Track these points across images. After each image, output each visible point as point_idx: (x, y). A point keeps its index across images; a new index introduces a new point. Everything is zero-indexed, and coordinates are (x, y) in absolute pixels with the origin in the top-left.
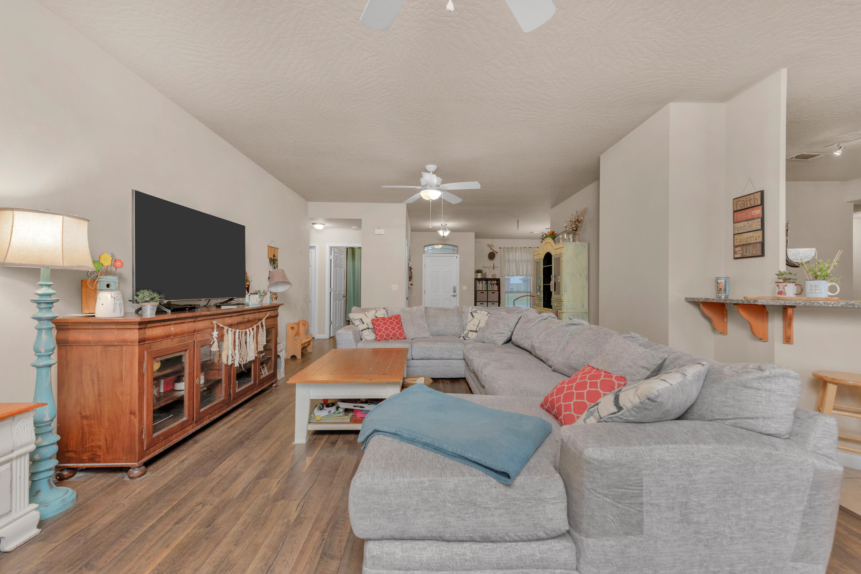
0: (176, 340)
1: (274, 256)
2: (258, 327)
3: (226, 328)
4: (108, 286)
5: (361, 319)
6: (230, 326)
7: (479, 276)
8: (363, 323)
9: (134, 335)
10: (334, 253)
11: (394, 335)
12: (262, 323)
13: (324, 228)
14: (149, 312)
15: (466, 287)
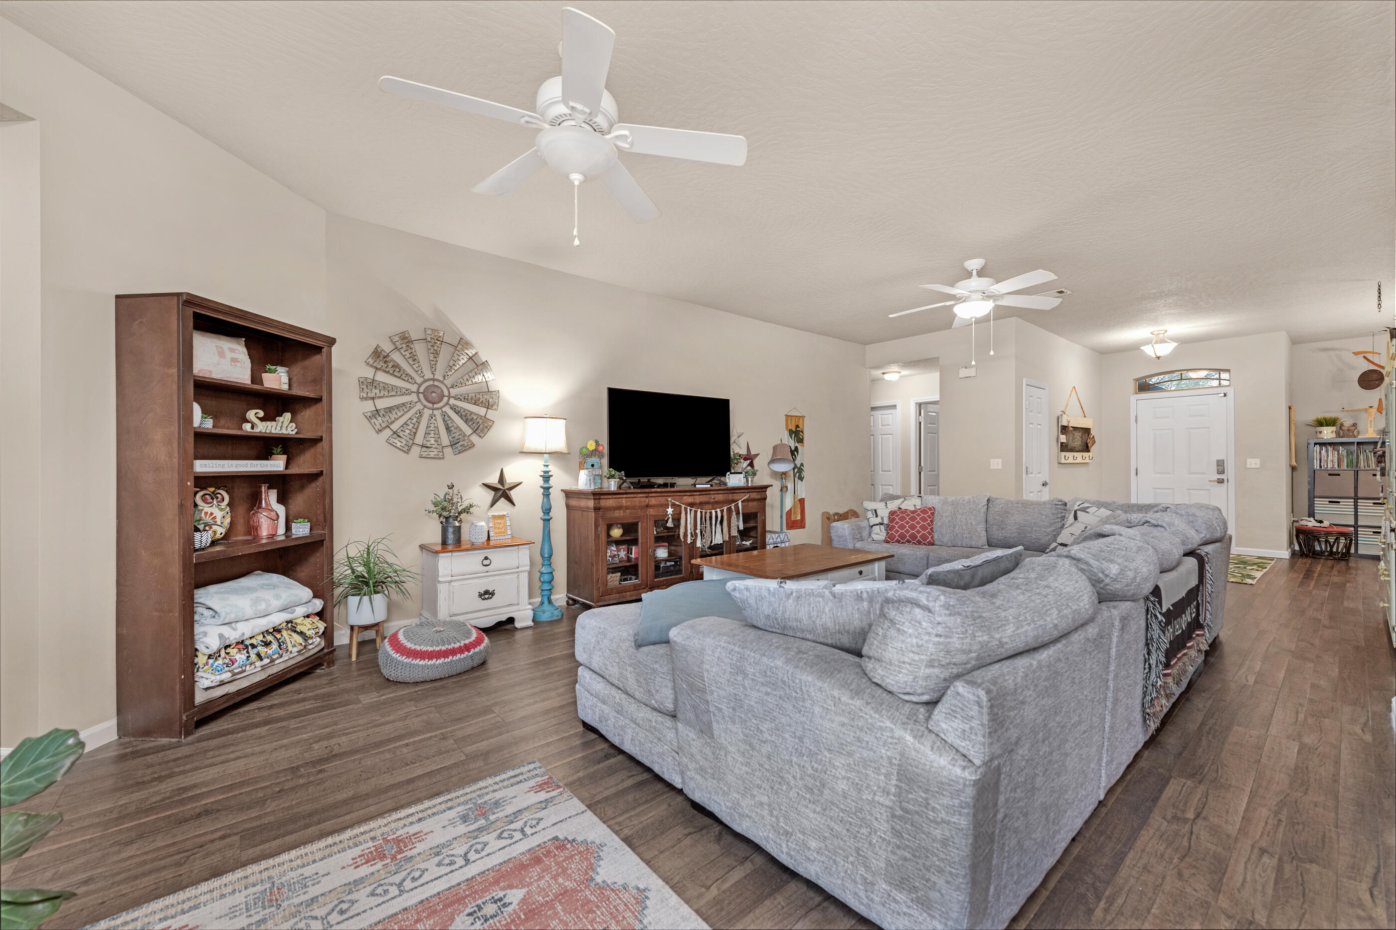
0: (628, 511)
1: (797, 426)
2: (729, 510)
3: (683, 506)
4: (593, 466)
5: (875, 511)
6: (692, 505)
7: (1328, 434)
8: (877, 516)
9: (591, 503)
10: (926, 412)
11: (913, 537)
12: (737, 507)
13: (901, 377)
14: (612, 485)
15: (1258, 461)
